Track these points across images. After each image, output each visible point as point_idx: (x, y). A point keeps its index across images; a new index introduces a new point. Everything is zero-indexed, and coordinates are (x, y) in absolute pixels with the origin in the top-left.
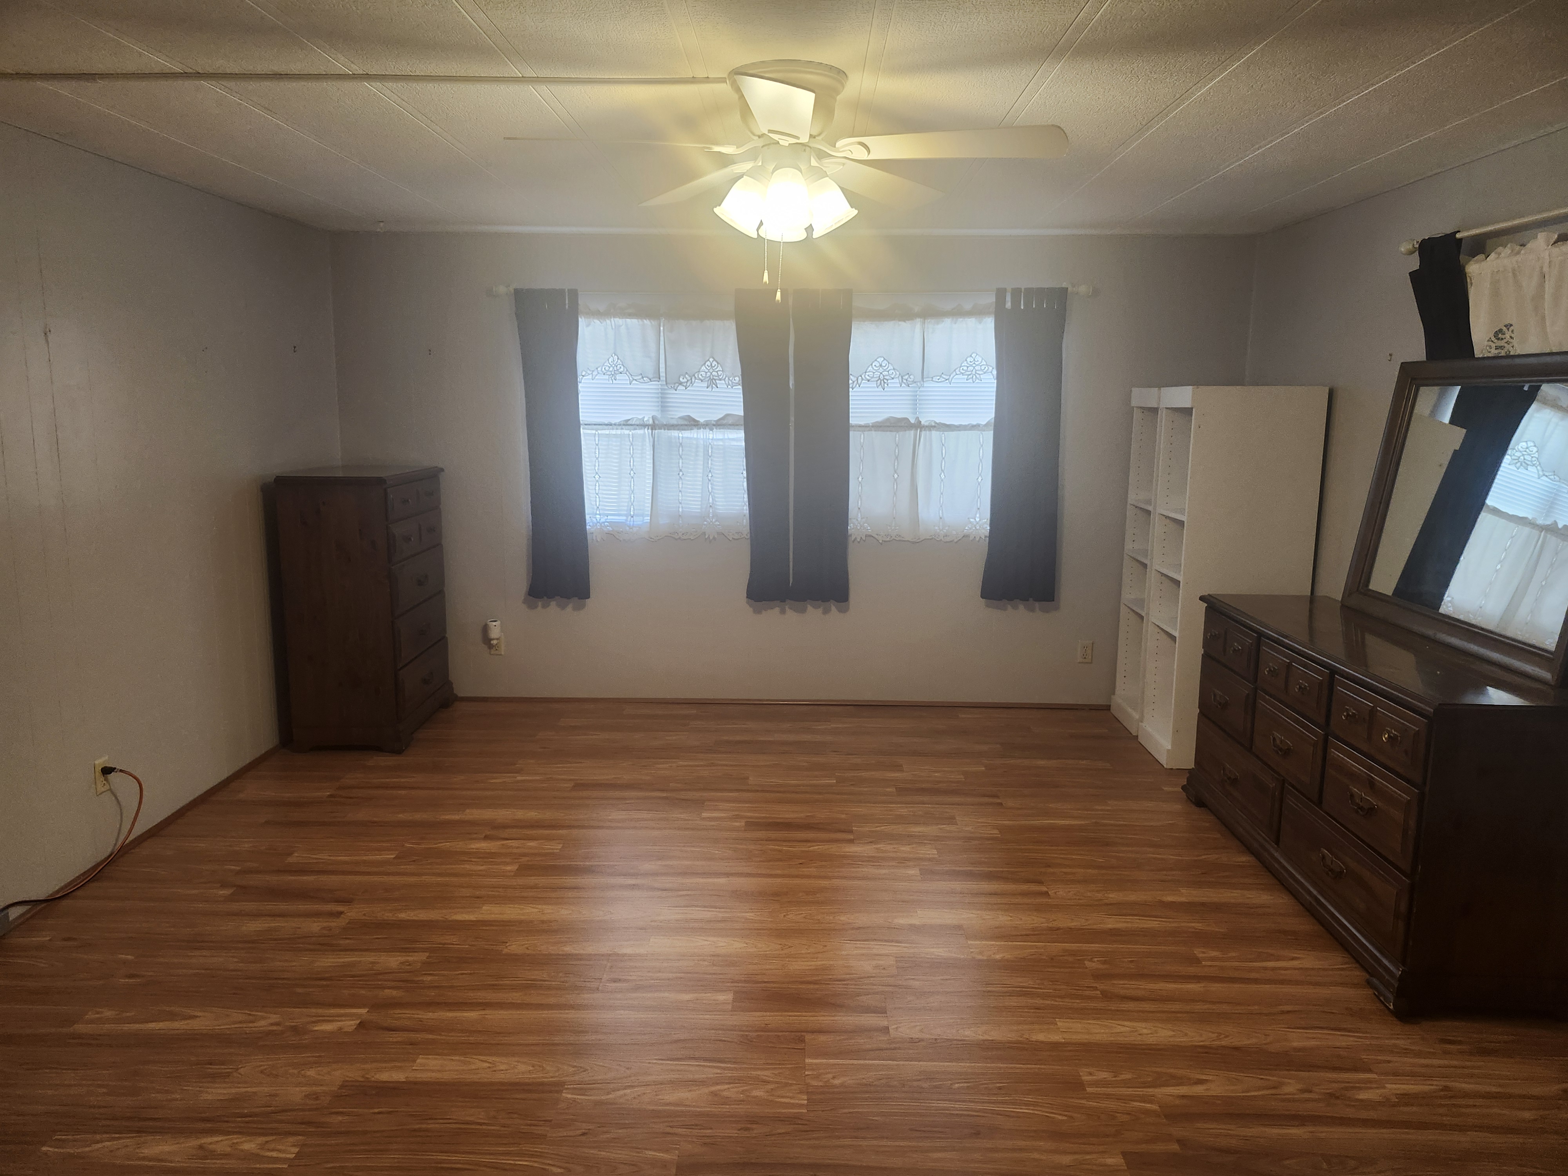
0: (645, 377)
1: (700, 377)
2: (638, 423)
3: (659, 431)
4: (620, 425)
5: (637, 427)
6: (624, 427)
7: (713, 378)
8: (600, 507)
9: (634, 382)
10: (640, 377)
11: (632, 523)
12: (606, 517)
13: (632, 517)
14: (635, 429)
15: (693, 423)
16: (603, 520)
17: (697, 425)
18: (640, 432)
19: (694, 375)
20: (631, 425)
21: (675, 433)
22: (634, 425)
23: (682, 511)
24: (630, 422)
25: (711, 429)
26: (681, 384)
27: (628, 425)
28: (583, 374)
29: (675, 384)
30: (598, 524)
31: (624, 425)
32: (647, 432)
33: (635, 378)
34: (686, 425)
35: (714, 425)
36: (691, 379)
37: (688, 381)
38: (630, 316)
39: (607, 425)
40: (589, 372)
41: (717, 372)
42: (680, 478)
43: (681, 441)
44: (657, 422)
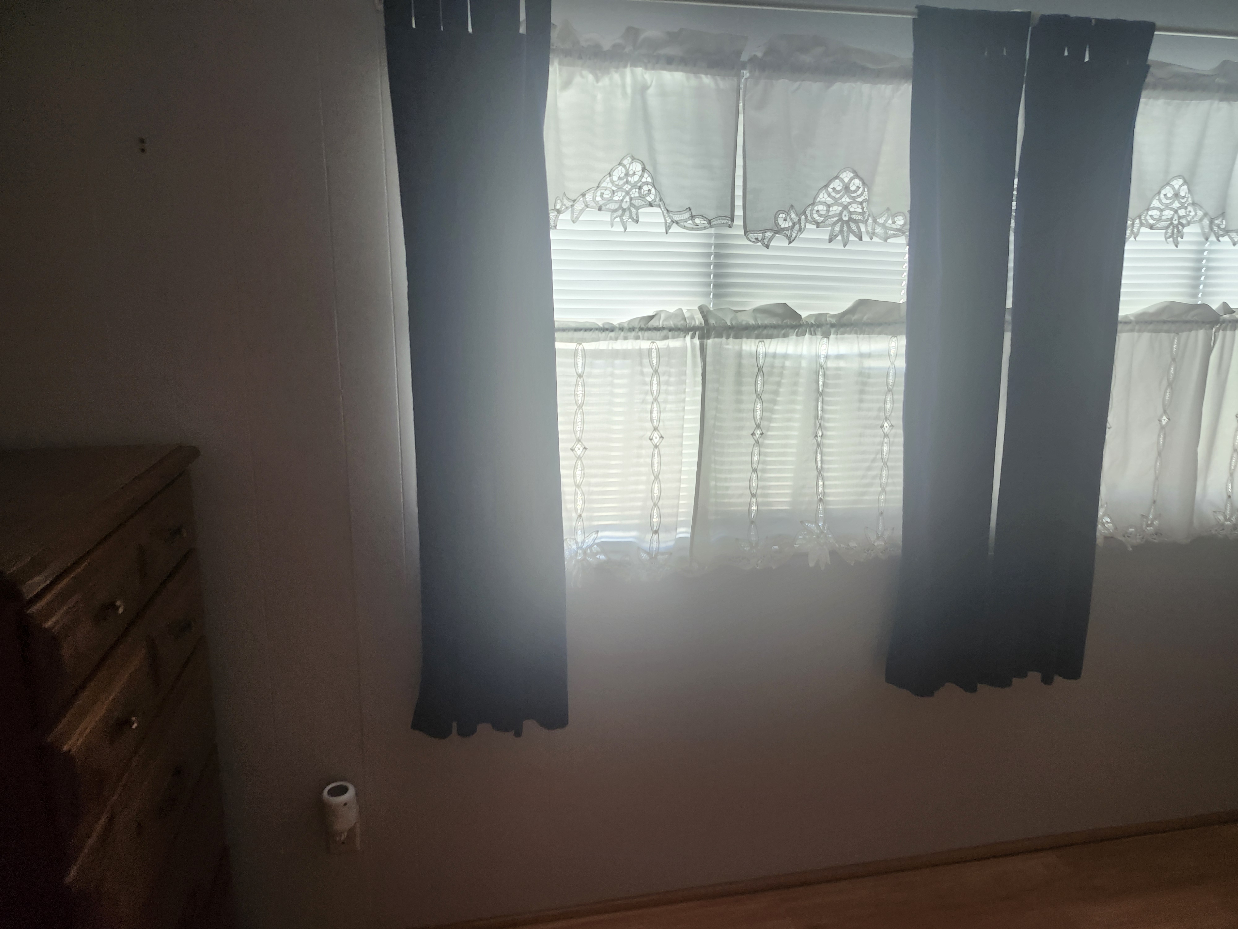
0: (698, 216)
1: (815, 216)
2: (671, 323)
3: (717, 340)
4: (632, 329)
5: (670, 334)
6: (640, 334)
7: (850, 219)
8: (584, 515)
9: (675, 229)
10: (687, 215)
11: (655, 545)
12: (594, 535)
13: (656, 532)
14: (666, 338)
15: (788, 321)
16: (589, 541)
17: (799, 326)
18: (674, 343)
19: (804, 213)
20: (657, 329)
21: (749, 346)
22: (663, 328)
23: (758, 511)
24: (654, 323)
25: (826, 335)
26: (779, 231)
27: (649, 329)
28: (558, 207)
29: (764, 232)
30: (580, 551)
31: (641, 329)
32: (690, 343)
33: (676, 218)
34: (774, 327)
35: (833, 326)
36: (800, 220)
37: (794, 224)
38: (670, 62)
39: (604, 329)
40: (566, 202)
41: (861, 203)
42: (757, 442)
43: (761, 362)
44: (712, 321)
